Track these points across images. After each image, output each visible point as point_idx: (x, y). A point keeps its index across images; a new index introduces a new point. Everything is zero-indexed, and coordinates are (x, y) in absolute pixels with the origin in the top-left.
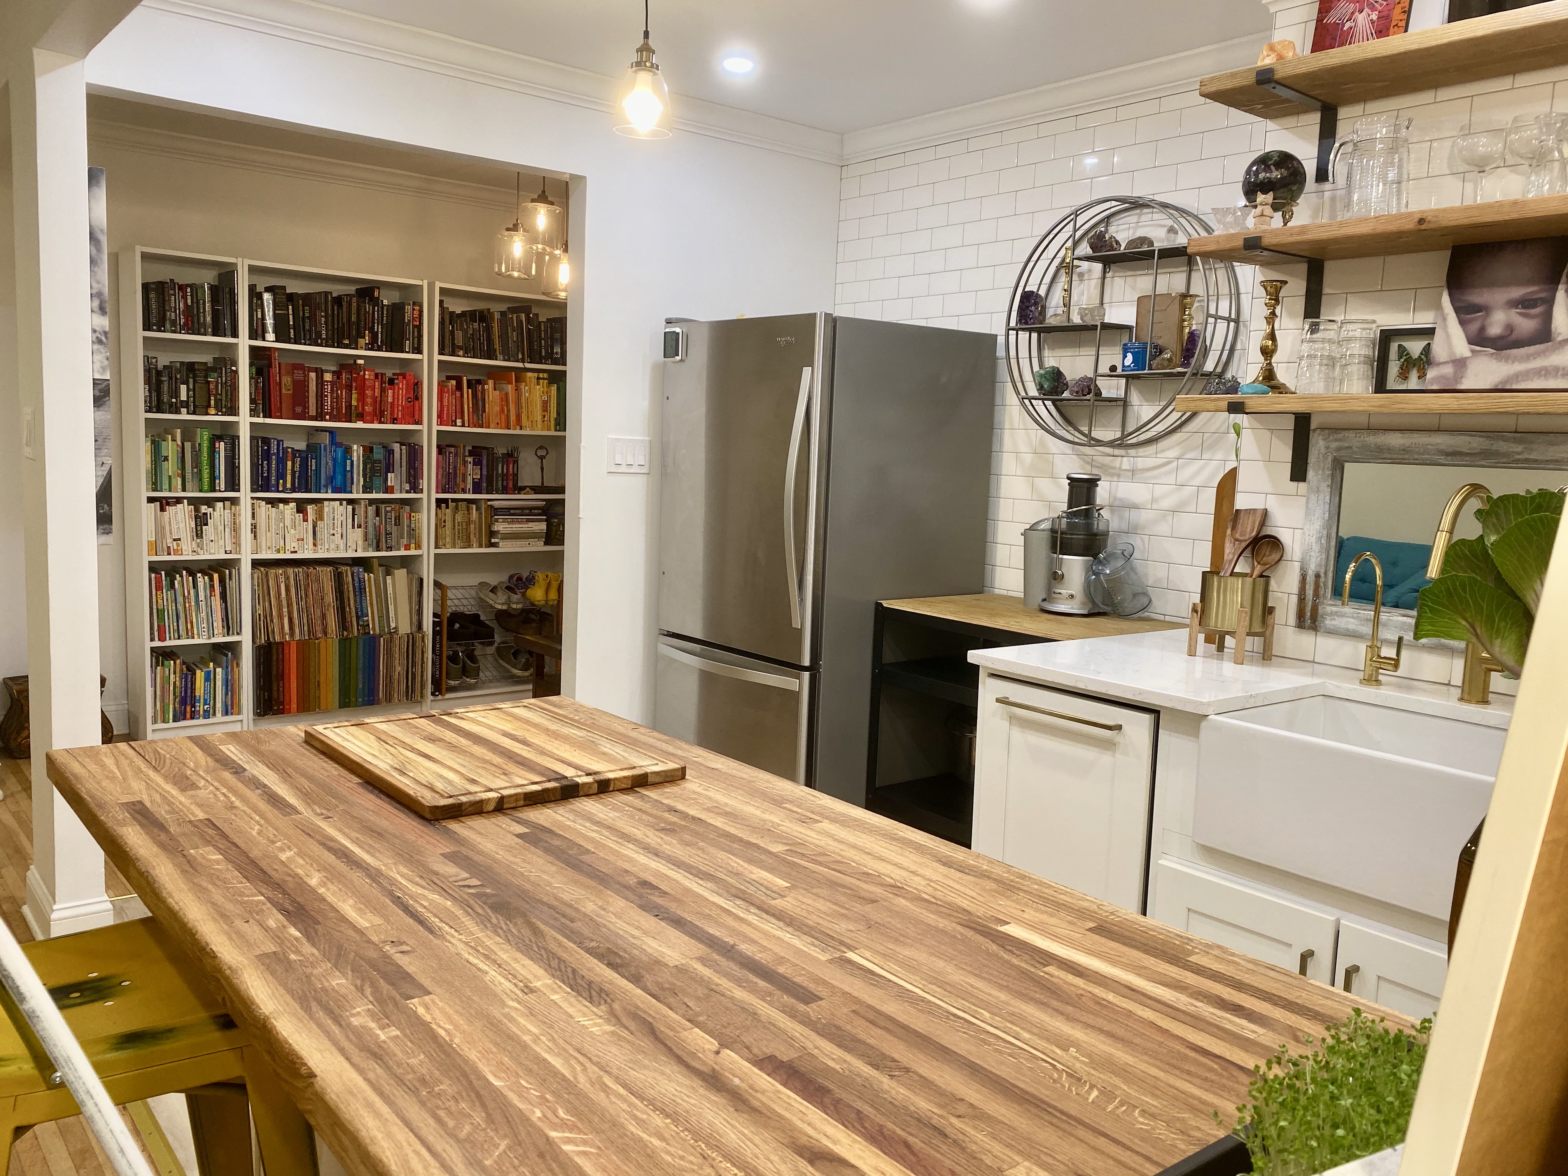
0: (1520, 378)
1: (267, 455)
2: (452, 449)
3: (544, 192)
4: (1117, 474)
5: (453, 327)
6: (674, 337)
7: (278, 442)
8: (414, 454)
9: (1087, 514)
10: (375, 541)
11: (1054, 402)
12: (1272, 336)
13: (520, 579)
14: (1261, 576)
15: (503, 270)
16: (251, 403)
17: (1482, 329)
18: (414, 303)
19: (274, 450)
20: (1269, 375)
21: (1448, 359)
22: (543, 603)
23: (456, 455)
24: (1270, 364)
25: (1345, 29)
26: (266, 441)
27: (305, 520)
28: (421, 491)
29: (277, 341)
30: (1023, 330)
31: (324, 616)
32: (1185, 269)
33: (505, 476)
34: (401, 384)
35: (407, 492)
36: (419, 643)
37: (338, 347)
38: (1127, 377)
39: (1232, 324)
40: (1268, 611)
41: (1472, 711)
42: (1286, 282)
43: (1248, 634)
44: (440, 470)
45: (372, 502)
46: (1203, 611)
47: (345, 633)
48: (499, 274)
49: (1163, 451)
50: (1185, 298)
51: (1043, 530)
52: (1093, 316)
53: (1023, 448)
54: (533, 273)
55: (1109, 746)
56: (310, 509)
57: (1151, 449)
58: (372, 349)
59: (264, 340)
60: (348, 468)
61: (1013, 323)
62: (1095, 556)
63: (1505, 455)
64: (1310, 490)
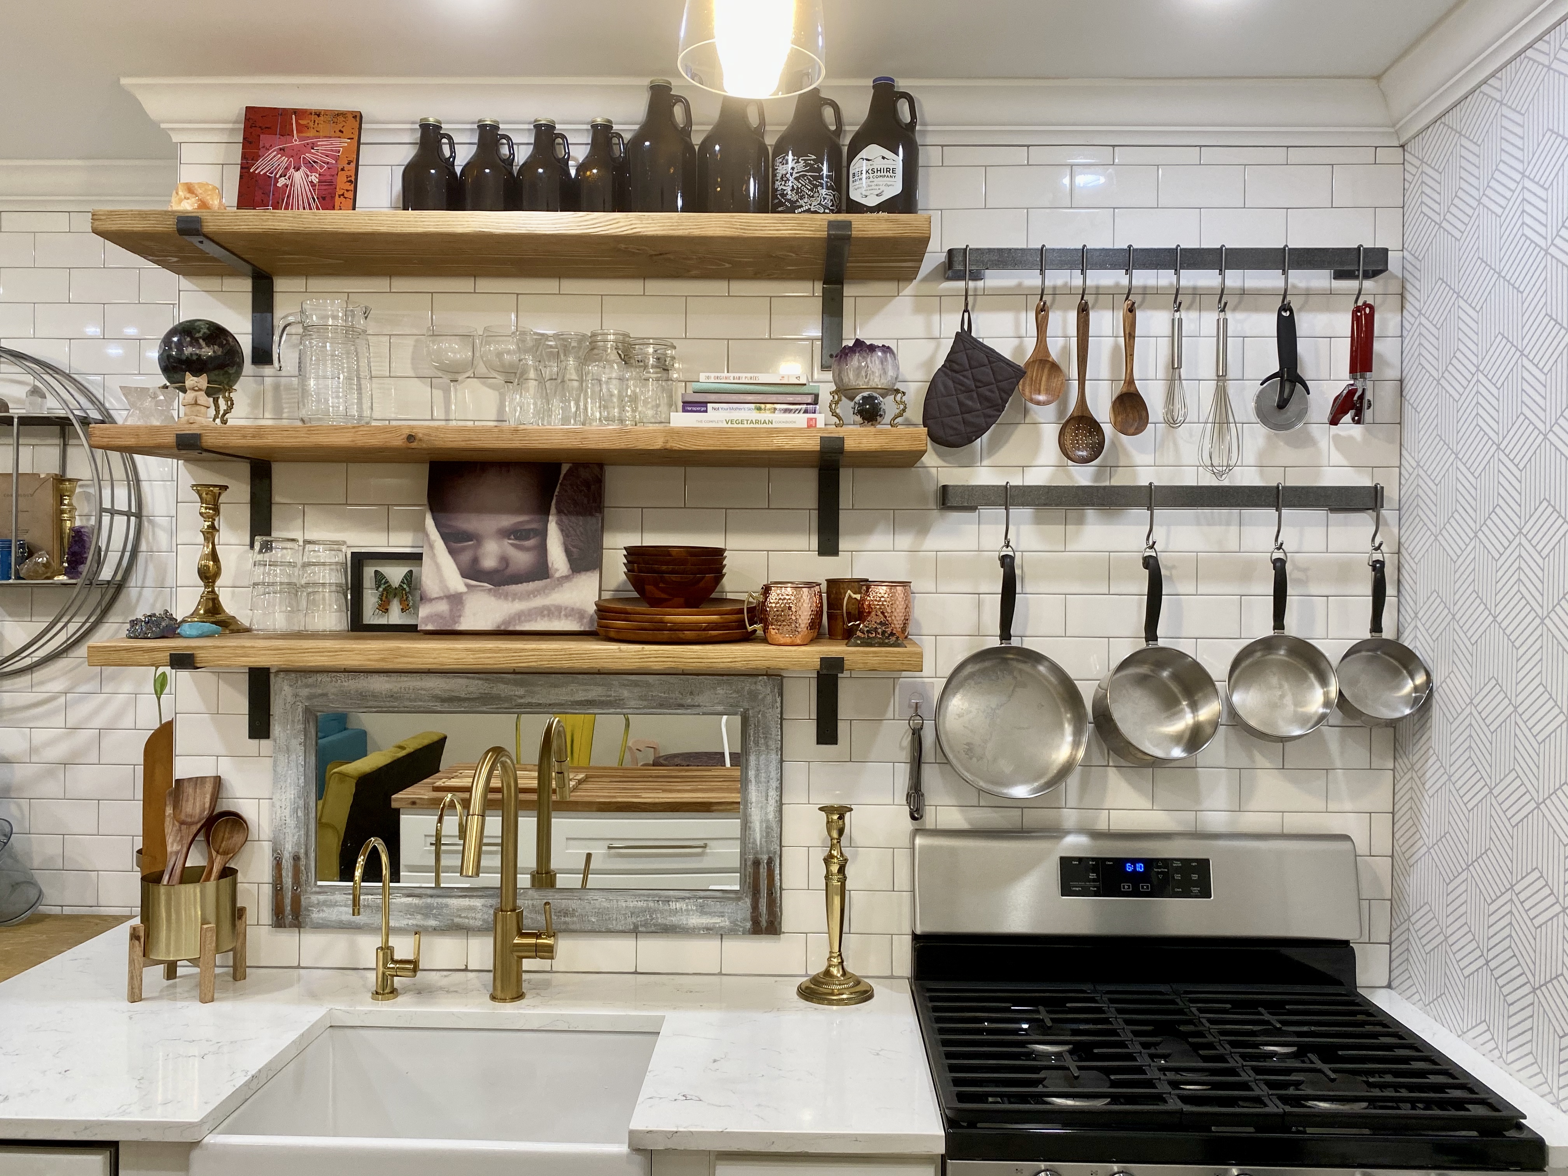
0: (523, 618)
12: (214, 556)
14: (224, 870)
20: (213, 608)
21: (442, 595)
24: (213, 592)
25: (279, 185)
32: (57, 441)
39: (133, 519)
40: (238, 914)
42: (226, 488)
46: (147, 935)
49: (42, 683)
50: (61, 485)
57: (23, 681)
64: (277, 749)
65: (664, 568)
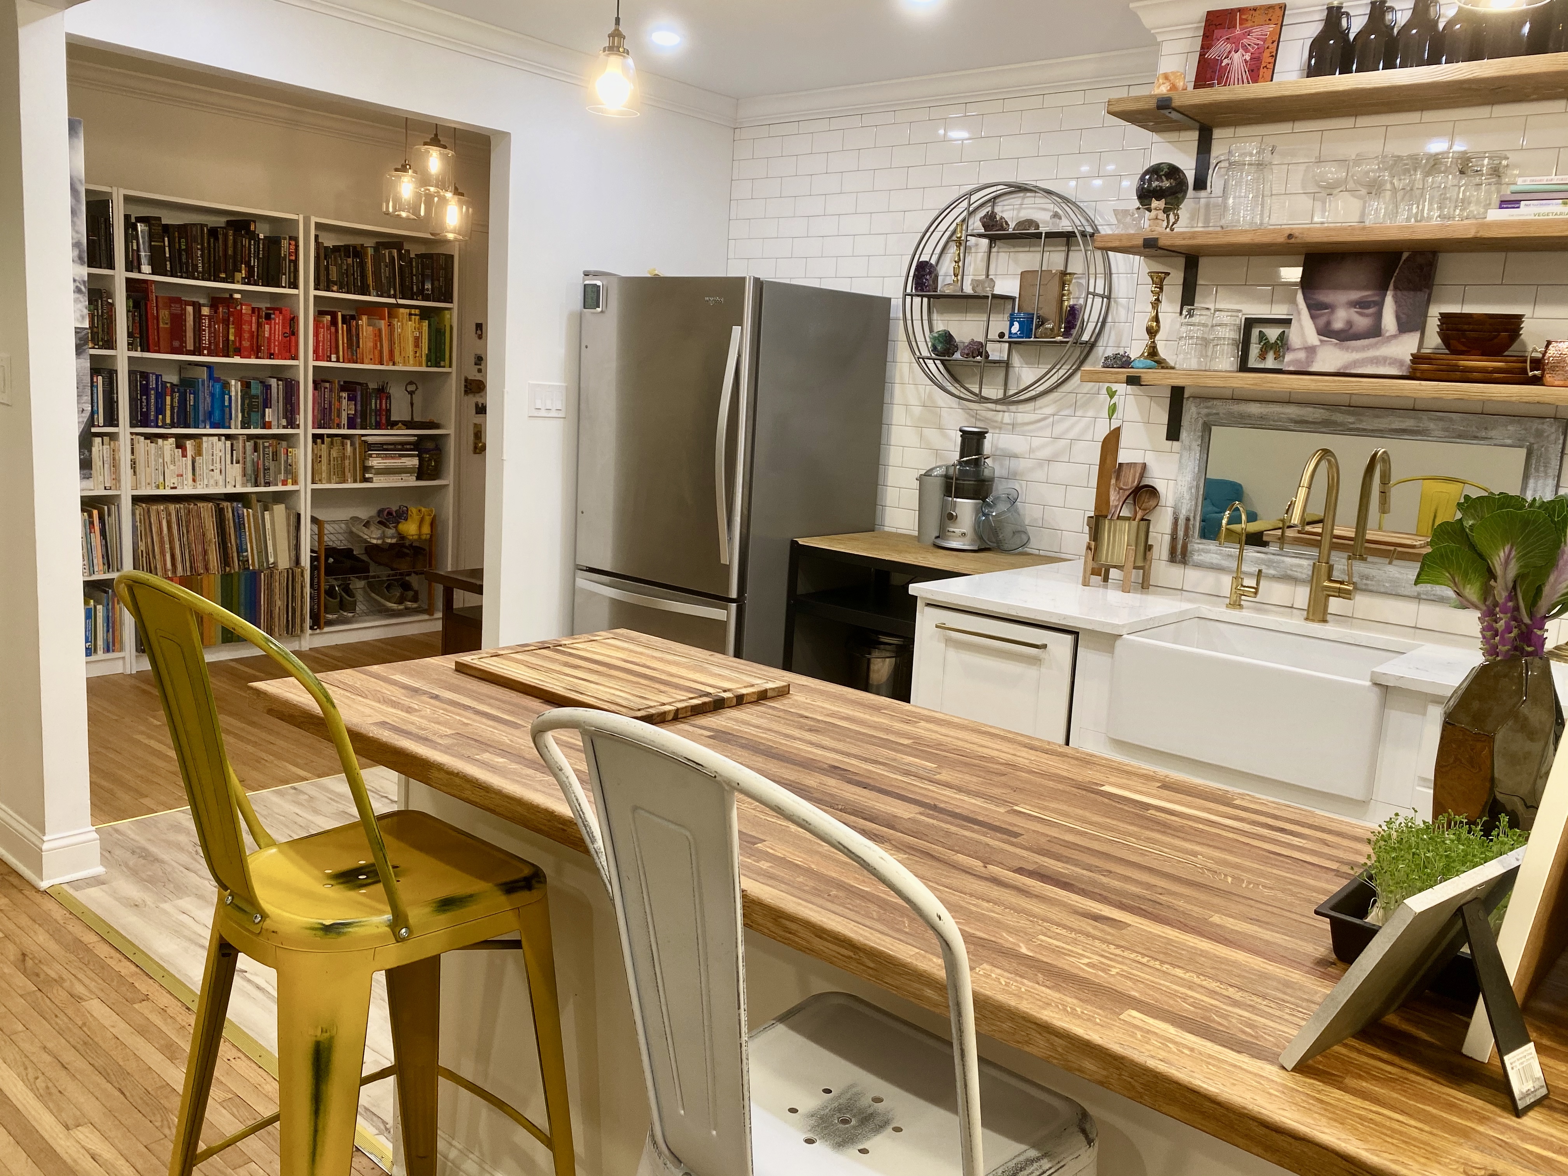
0: (1357, 365)
1: (145, 390)
2: (327, 385)
3: (436, 135)
4: (1000, 427)
5: (328, 262)
6: (595, 289)
7: (157, 376)
8: (291, 389)
9: (977, 463)
10: (253, 477)
11: (942, 362)
12: (1156, 319)
13: (390, 513)
14: (1142, 520)
15: (391, 210)
16: (128, 337)
17: (1328, 323)
18: (291, 238)
19: (153, 384)
20: (1153, 352)
21: (1301, 346)
22: (416, 537)
23: (331, 391)
24: (1154, 342)
25: (1223, 64)
26: (145, 376)
27: (184, 455)
28: (298, 427)
29: (153, 273)
30: (918, 296)
31: (205, 553)
32: (1064, 248)
33: (378, 412)
34: (278, 319)
35: (284, 427)
36: (298, 578)
37: (214, 281)
38: (1010, 342)
39: (1105, 300)
40: (1148, 548)
41: (1315, 628)
42: (1168, 274)
43: (1134, 568)
44: (316, 406)
45: (250, 437)
46: (1096, 549)
47: (228, 569)
48: (387, 213)
49: (1041, 408)
50: (1064, 277)
51: (936, 476)
52: (984, 288)
53: (913, 400)
54: (422, 213)
55: (1035, 661)
56: (189, 444)
57: (1030, 406)
58: (248, 284)
59: (140, 272)
60: (227, 404)
61: (909, 290)
62: (984, 500)
63: (1341, 424)
64: (1184, 448)
65: (1466, 327)
